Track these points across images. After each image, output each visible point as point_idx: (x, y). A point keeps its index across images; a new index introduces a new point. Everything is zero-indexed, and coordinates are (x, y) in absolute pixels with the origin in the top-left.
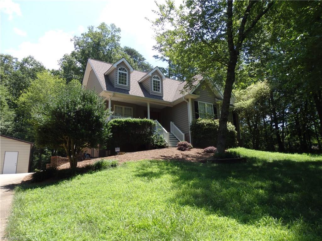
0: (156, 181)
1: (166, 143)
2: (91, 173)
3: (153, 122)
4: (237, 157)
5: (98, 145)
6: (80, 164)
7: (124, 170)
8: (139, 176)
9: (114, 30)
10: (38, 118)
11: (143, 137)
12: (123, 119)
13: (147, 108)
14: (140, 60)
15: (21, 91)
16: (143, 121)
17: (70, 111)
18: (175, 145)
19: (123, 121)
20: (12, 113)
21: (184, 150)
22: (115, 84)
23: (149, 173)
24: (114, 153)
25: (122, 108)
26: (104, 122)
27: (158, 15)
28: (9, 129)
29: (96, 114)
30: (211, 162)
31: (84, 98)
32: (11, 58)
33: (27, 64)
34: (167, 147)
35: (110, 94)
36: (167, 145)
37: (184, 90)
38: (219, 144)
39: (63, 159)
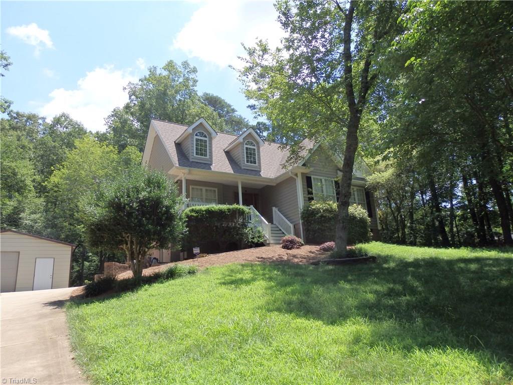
0: (245, 288)
1: (266, 239)
2: (162, 282)
3: (246, 209)
4: (362, 256)
5: (170, 245)
6: (147, 272)
7: (205, 277)
8: (224, 284)
9: (186, 71)
10: (90, 211)
11: (232, 231)
12: (204, 207)
13: (237, 187)
14: (228, 112)
15: (52, 167)
16: (232, 209)
17: (132, 201)
18: (278, 242)
19: (204, 209)
20: (41, 201)
21: (290, 249)
22: (190, 156)
23: (238, 280)
24: (191, 256)
25: (201, 189)
26: (177, 213)
27: (247, 62)
28: (37, 224)
29: (166, 202)
30: (326, 263)
31: (149, 182)
32: (36, 118)
33: (59, 126)
34: (268, 245)
35: (183, 171)
36: (268, 242)
37: (287, 164)
38: (338, 239)
39: (121, 267)
